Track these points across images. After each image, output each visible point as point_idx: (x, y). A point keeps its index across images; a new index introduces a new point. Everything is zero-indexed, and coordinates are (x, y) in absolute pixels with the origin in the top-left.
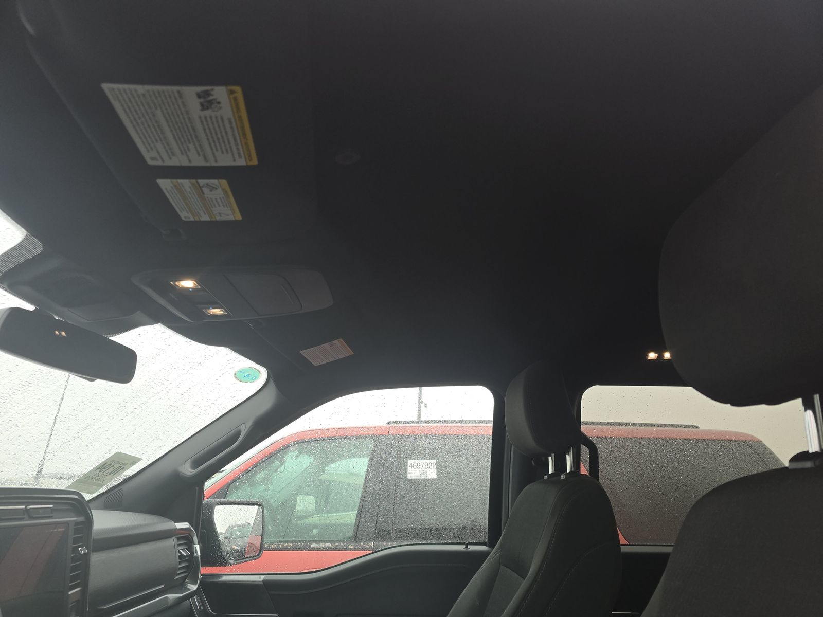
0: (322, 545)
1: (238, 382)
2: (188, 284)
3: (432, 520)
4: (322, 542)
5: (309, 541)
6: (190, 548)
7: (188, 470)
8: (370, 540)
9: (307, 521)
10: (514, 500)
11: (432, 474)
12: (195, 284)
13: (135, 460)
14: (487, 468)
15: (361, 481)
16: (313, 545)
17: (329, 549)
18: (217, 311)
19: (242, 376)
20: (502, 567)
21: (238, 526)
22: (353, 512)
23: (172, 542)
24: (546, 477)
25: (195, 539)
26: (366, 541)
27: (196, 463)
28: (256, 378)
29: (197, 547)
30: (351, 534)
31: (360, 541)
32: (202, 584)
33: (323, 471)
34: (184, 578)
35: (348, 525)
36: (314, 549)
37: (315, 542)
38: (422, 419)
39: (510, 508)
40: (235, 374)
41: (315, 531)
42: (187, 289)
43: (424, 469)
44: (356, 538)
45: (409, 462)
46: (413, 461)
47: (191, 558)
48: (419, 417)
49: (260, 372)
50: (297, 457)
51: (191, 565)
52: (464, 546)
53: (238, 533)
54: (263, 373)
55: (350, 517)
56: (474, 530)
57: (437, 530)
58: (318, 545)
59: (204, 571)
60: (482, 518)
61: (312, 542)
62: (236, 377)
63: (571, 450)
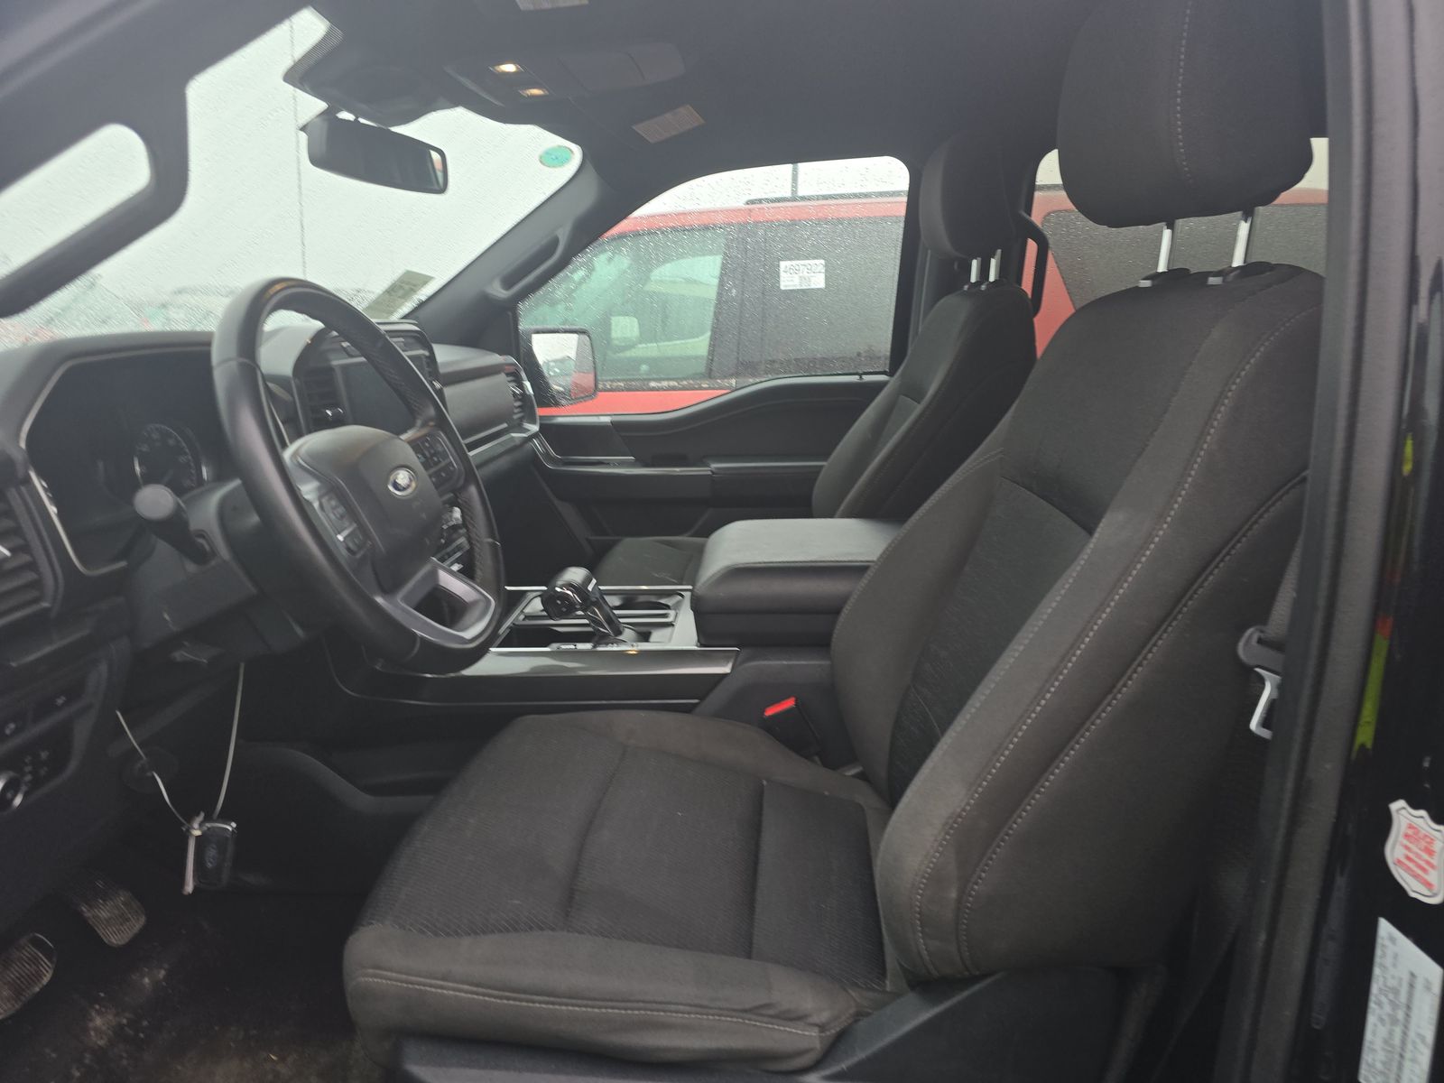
0: (665, 384)
1: (547, 169)
2: (509, 68)
3: (818, 348)
4: (664, 380)
5: (645, 380)
6: (521, 386)
7: (499, 292)
8: (731, 376)
9: (628, 354)
10: (926, 314)
11: (818, 281)
12: (517, 68)
13: (426, 280)
14: (894, 275)
15: (712, 293)
16: (653, 384)
17: (674, 389)
18: (536, 92)
19: (550, 159)
20: (902, 397)
21: (555, 361)
22: (701, 338)
23: (502, 377)
24: (966, 287)
25: (523, 375)
26: (725, 377)
27: (508, 282)
28: (567, 160)
29: (527, 384)
30: (702, 368)
31: (715, 378)
32: (542, 427)
33: (648, 278)
34: (521, 419)
35: (696, 358)
36: (653, 389)
37: (654, 380)
38: (800, 193)
39: (920, 324)
40: (541, 157)
41: (644, 368)
42: (508, 73)
43: (806, 274)
44: (709, 374)
45: (783, 264)
46: (788, 263)
47: (524, 397)
48: (794, 191)
49: (571, 150)
50: (610, 260)
51: (525, 404)
52: (857, 377)
53: (557, 370)
54: (576, 153)
55: (700, 345)
56: (872, 357)
57: (823, 360)
58: (659, 385)
59: (540, 412)
60: (882, 339)
61: (650, 380)
62: (541, 162)
63: (999, 251)
